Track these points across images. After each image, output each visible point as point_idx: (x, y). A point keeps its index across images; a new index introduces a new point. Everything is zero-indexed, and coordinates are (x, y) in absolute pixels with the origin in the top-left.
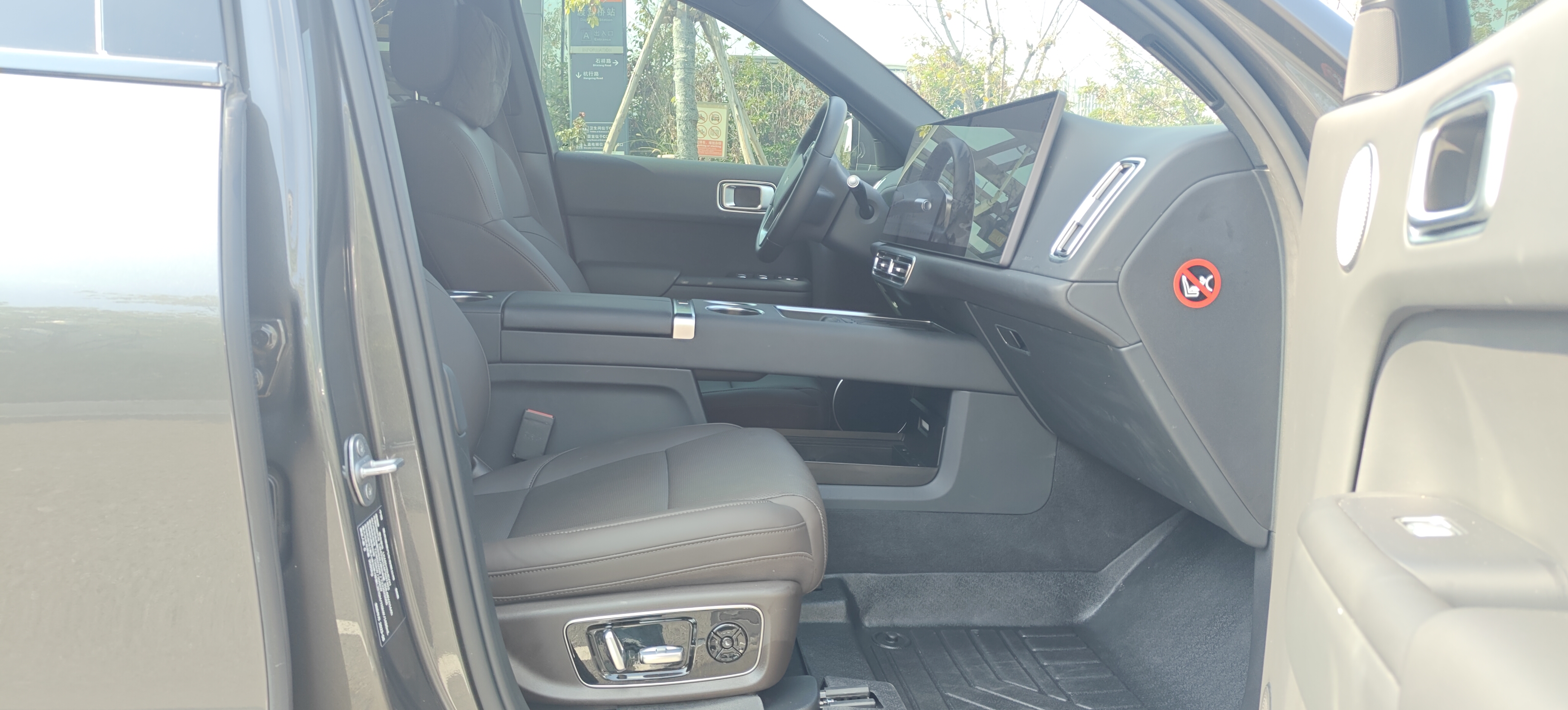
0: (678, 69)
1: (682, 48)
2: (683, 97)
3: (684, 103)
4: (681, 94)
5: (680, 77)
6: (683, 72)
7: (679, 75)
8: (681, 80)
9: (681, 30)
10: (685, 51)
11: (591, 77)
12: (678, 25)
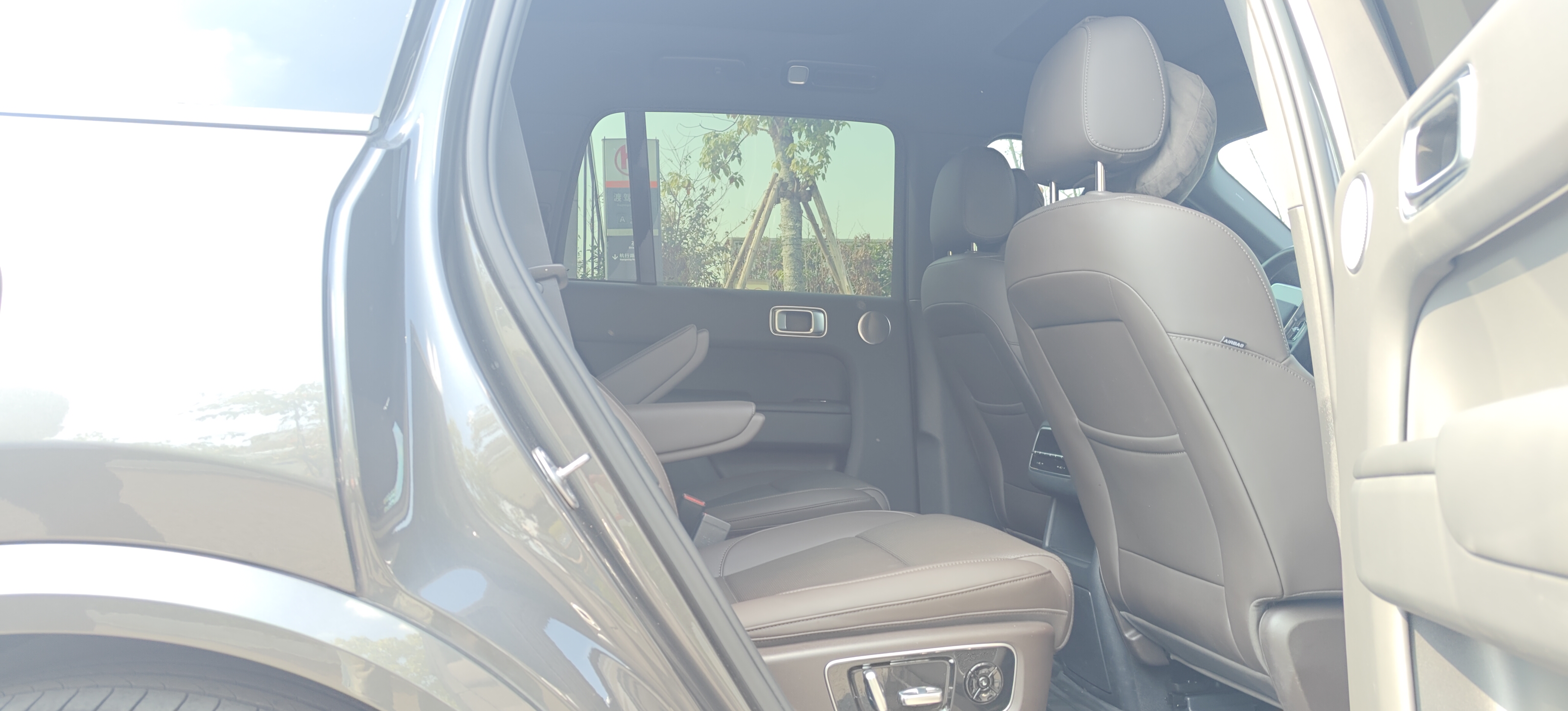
0: (787, 245)
1: (791, 226)
2: (793, 271)
3: (794, 276)
4: (789, 268)
5: (789, 253)
6: (792, 248)
7: (789, 251)
8: (791, 255)
9: (790, 210)
10: (793, 229)
11: (627, 258)
12: (787, 205)
